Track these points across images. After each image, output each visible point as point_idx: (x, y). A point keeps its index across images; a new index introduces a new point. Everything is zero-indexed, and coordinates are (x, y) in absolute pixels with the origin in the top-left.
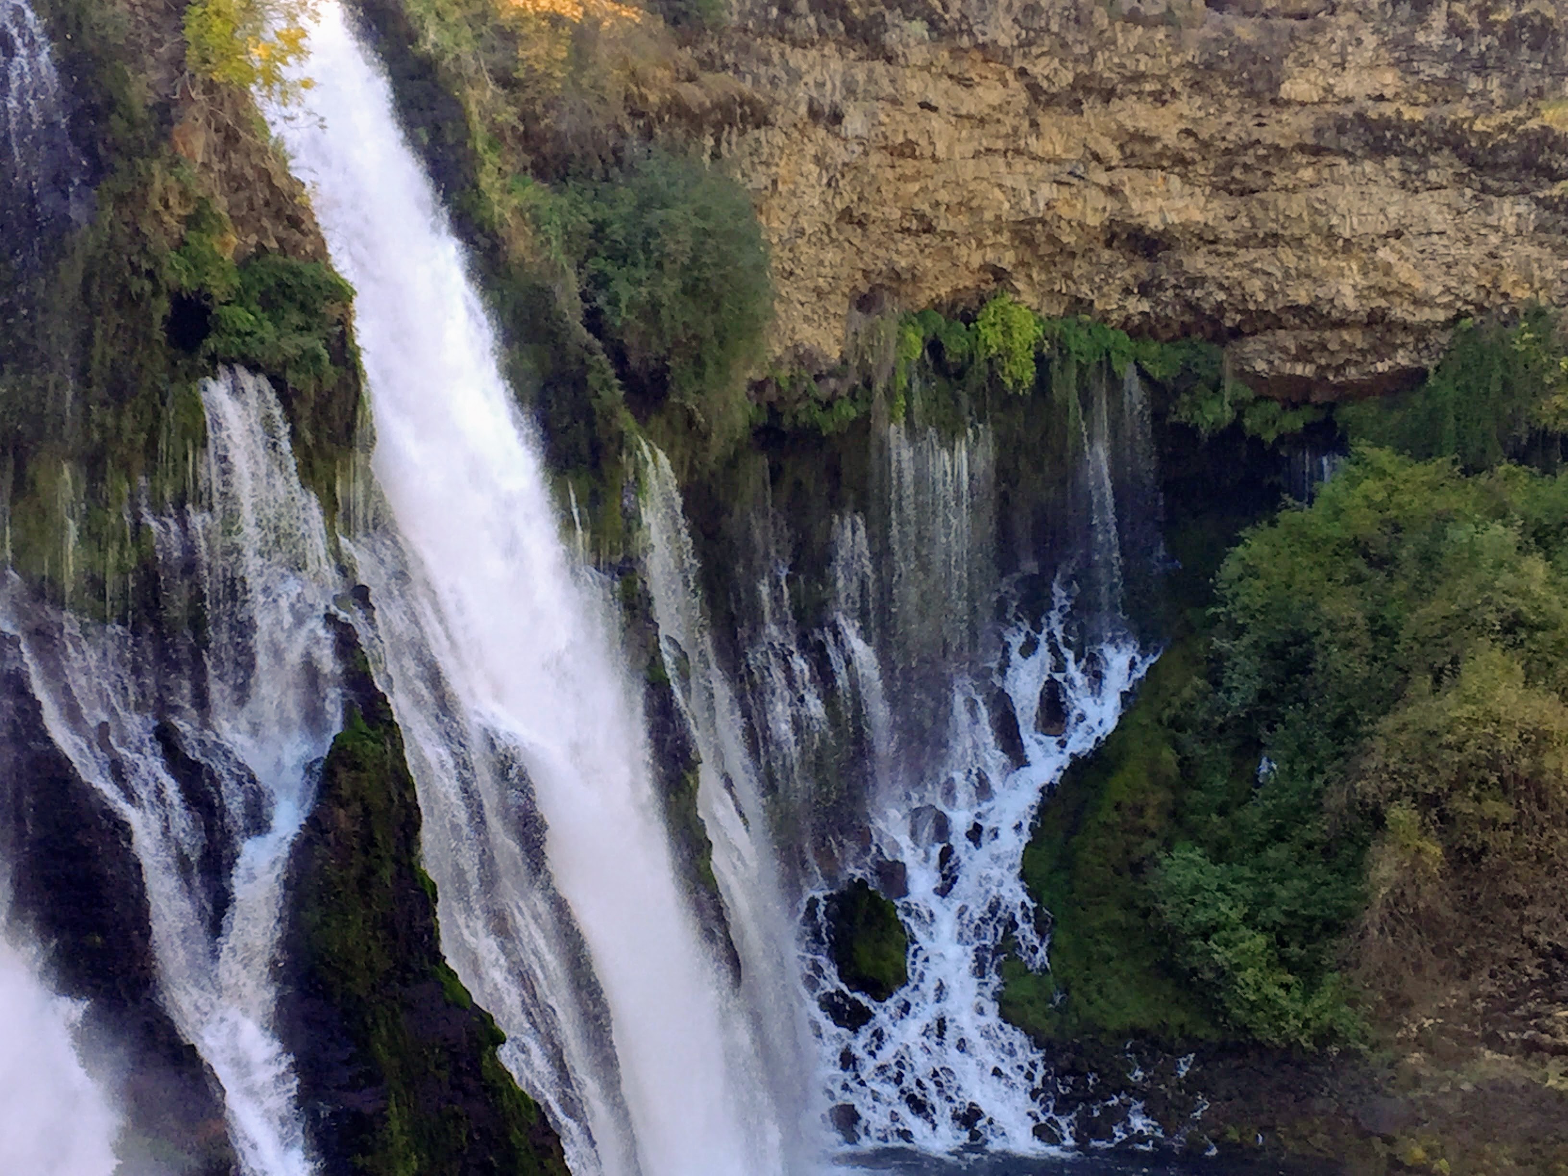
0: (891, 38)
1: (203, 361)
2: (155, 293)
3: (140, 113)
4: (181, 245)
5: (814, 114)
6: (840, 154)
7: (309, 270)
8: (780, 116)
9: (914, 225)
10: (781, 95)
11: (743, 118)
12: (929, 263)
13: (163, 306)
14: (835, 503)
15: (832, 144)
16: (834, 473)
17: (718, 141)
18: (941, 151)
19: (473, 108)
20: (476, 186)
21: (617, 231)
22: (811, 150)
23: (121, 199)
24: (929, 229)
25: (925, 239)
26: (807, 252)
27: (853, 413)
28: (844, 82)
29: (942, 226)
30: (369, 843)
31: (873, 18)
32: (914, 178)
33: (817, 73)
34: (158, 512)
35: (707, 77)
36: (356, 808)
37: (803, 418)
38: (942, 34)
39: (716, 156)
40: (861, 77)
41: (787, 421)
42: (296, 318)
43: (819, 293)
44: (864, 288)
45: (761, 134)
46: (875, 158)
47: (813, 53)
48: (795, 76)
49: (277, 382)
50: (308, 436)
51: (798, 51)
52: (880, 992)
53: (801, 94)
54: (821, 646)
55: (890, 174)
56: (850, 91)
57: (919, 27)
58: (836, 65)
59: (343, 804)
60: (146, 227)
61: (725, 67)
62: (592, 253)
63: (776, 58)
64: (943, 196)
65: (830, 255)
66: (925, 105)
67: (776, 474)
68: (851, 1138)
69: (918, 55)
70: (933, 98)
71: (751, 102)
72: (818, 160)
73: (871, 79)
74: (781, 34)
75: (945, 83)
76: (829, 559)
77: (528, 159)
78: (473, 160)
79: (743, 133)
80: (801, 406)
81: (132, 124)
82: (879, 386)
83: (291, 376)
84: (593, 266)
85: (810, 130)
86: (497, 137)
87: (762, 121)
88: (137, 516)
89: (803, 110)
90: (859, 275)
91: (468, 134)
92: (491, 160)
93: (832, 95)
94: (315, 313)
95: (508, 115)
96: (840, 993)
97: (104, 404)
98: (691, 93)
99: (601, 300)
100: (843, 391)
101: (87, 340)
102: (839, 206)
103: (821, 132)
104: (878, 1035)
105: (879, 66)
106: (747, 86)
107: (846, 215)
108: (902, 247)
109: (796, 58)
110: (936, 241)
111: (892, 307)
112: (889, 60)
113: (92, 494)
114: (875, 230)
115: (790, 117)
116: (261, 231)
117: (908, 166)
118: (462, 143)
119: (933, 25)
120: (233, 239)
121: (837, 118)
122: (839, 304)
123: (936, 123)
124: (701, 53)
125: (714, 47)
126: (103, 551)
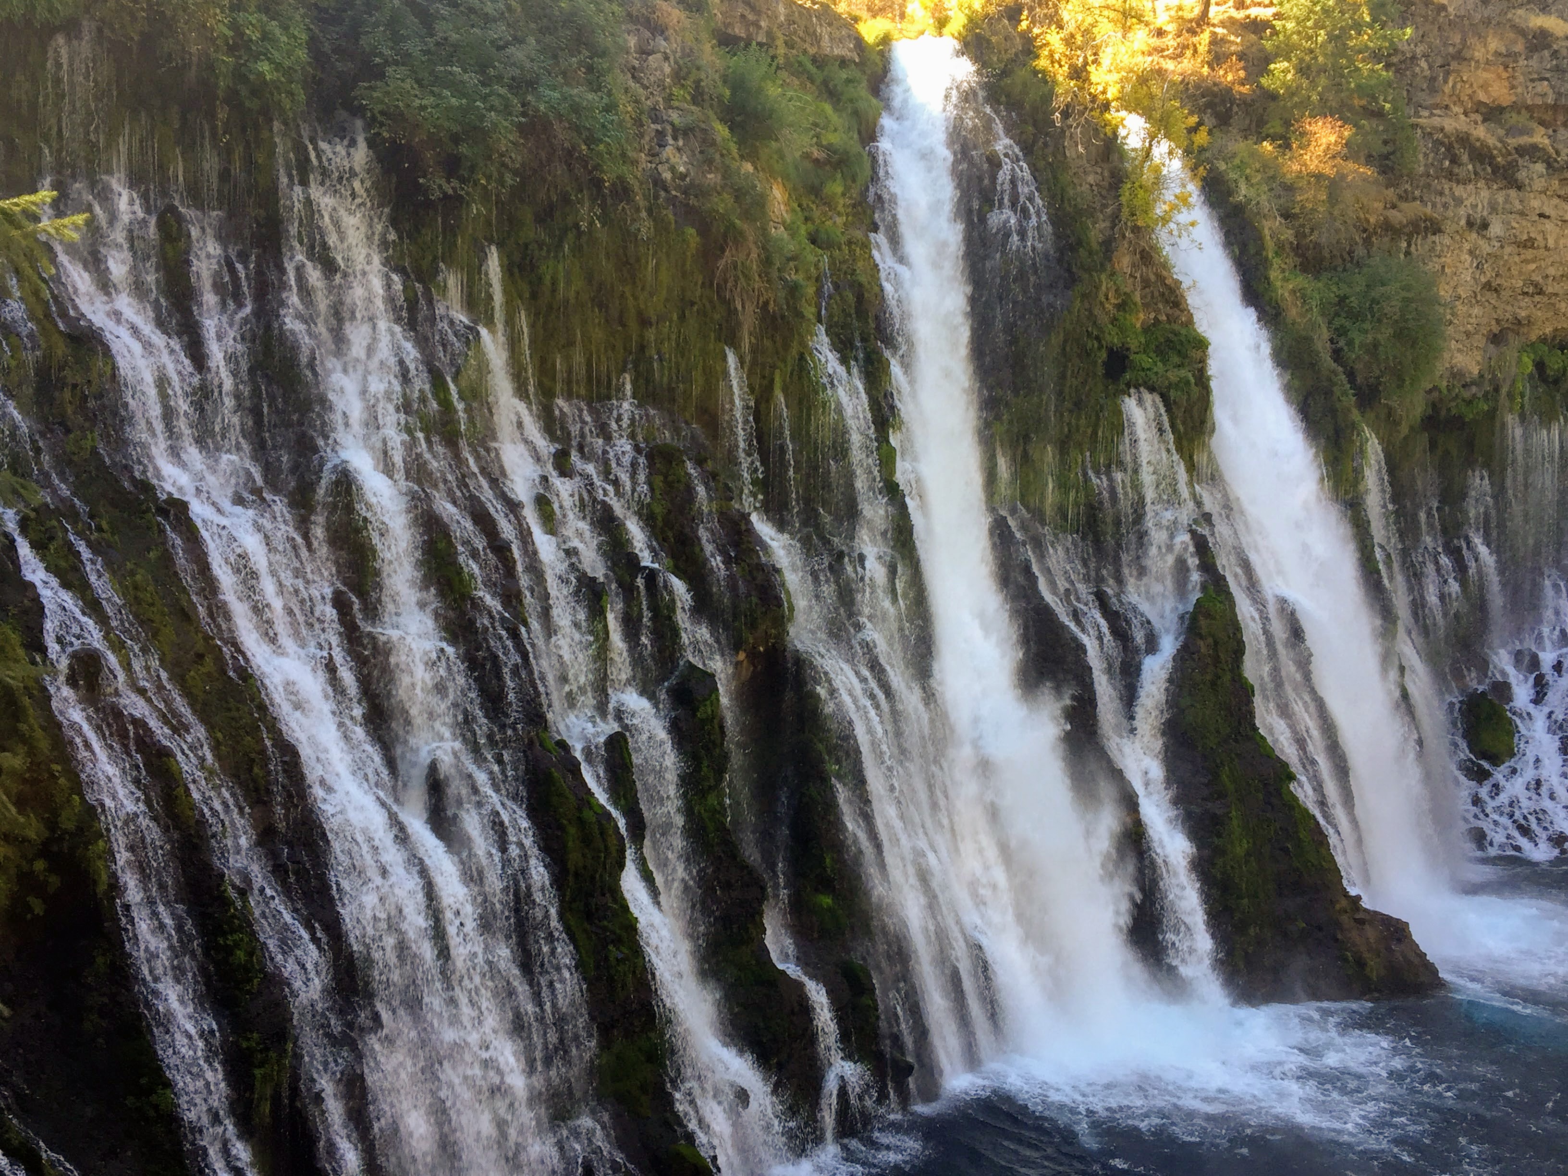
0: (1522, 175)
1: (1122, 386)
2: (1100, 348)
3: (1095, 246)
4: (1115, 319)
5: (1470, 224)
6: (1485, 248)
7: (1183, 331)
8: (1449, 227)
9: (1531, 290)
10: (1450, 213)
11: (1426, 228)
12: (1539, 313)
13: (1104, 355)
14: (1469, 463)
15: (1481, 242)
16: (1470, 445)
17: (1409, 245)
18: (1551, 243)
19: (1267, 232)
20: (1267, 278)
21: (1354, 302)
22: (1467, 246)
23: (1084, 296)
24: (1541, 292)
25: (1537, 298)
26: (1461, 308)
27: (1486, 408)
28: (1489, 203)
29: (1550, 290)
30: (1217, 660)
31: (1510, 163)
32: (1533, 261)
33: (1472, 199)
34: (1098, 473)
35: (1404, 205)
36: (1210, 640)
37: (1454, 412)
38: (1555, 170)
39: (1408, 253)
40: (1501, 200)
41: (1443, 413)
42: (1176, 360)
43: (1468, 334)
44: (1496, 329)
45: (1436, 238)
46: (1508, 249)
47: (1470, 187)
48: (1459, 202)
49: (1164, 397)
50: (1181, 428)
51: (1461, 187)
52: (1496, 760)
53: (1462, 212)
54: (1459, 550)
55: (1517, 259)
56: (1493, 208)
57: (1540, 167)
58: (1485, 194)
59: (1201, 637)
60: (1097, 311)
61: (1415, 199)
62: (1337, 314)
63: (1447, 192)
64: (1551, 271)
65: (1476, 311)
66: (1541, 215)
67: (1433, 445)
68: (1481, 847)
69: (1539, 184)
70: (1547, 211)
71: (1431, 220)
72: (1471, 252)
73: (1507, 201)
74: (1450, 176)
75: (1556, 201)
76: (1464, 496)
77: (1298, 260)
78: (1266, 263)
79: (1425, 238)
80: (1453, 404)
81: (1090, 253)
82: (1504, 391)
83: (1172, 394)
84: (1337, 322)
85: (1467, 233)
86: (1280, 248)
87: (1436, 229)
88: (1085, 474)
89: (1463, 222)
90: (1493, 322)
91: (1262, 247)
92: (1276, 262)
93: (1482, 212)
94: (1186, 356)
95: (1288, 235)
96: (1470, 760)
97: (1071, 411)
98: (1396, 217)
99: (1342, 343)
100: (1480, 395)
101: (1063, 376)
102: (1483, 280)
103: (1474, 235)
104: (1496, 786)
105: (1513, 193)
106: (1428, 210)
107: (1488, 286)
108: (1523, 304)
109: (1459, 191)
110: (1545, 299)
111: (1514, 342)
112: (1519, 188)
113: (1063, 462)
114: (1505, 295)
115: (1455, 227)
116: (1157, 311)
117: (1529, 254)
118: (1258, 253)
119: (1549, 166)
120: (1142, 316)
121: (1485, 226)
122: (1479, 341)
123: (1549, 226)
124: (1400, 191)
125: (1408, 186)
126: (1067, 493)
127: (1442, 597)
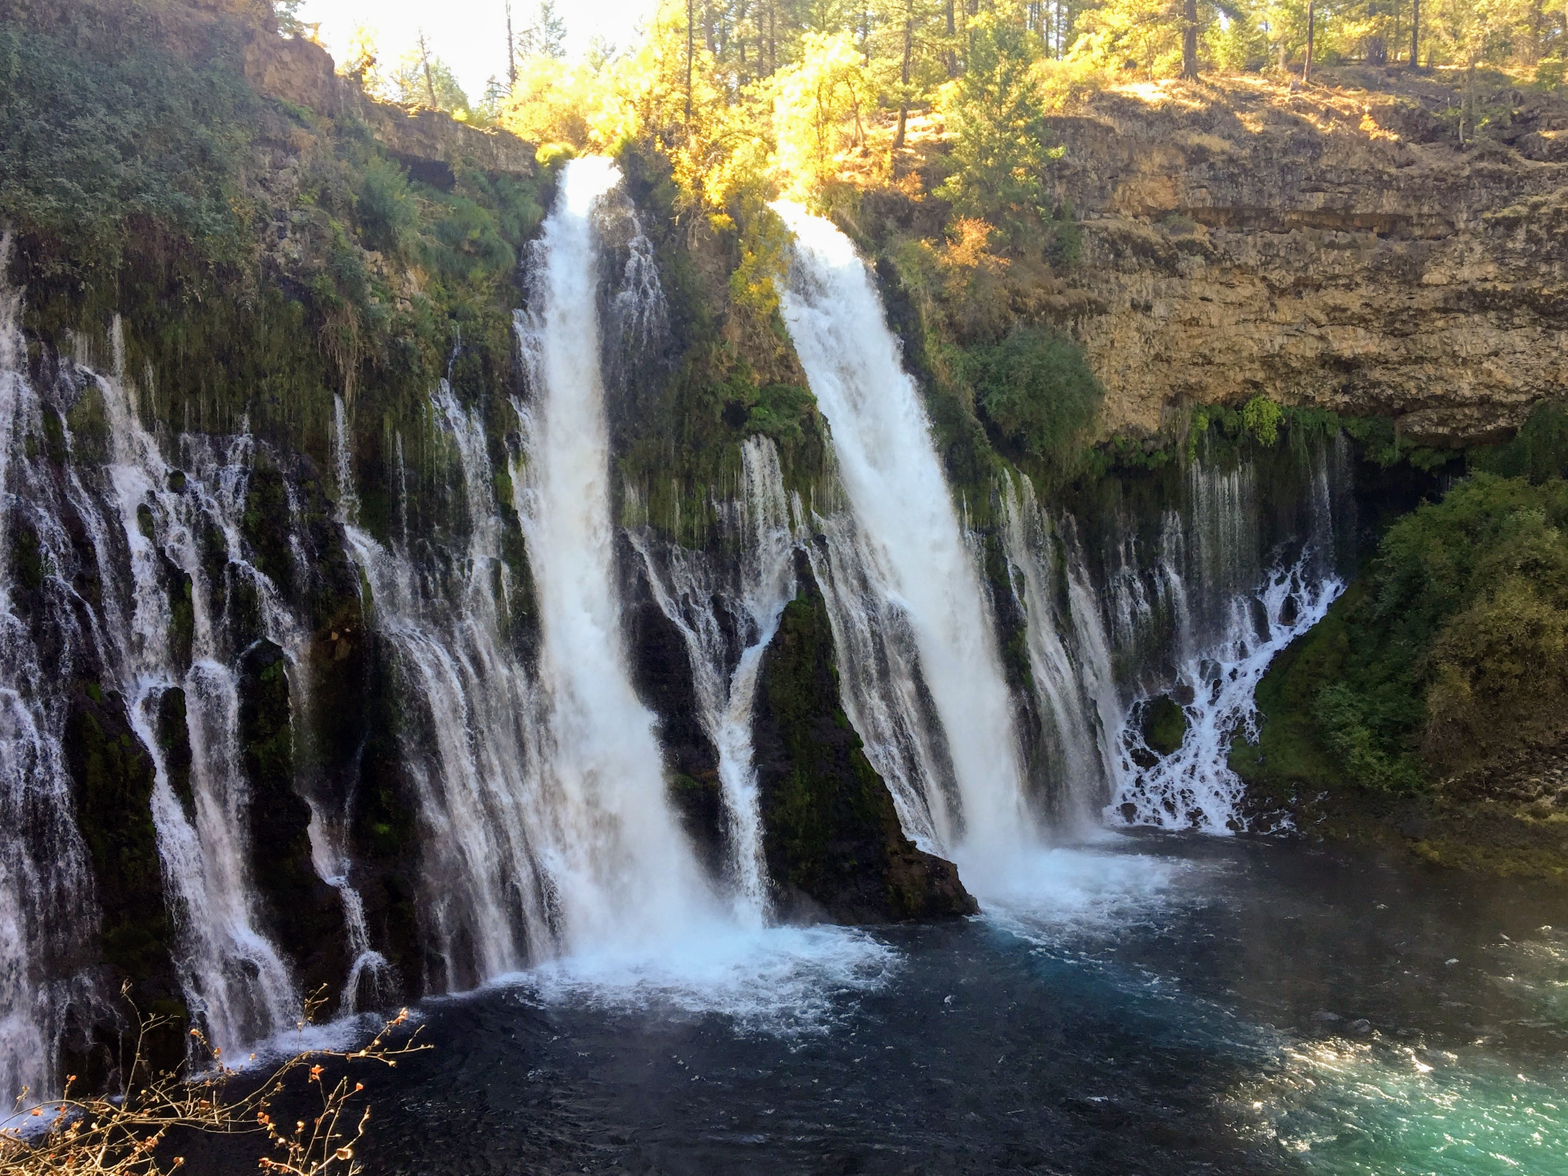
0: (1182, 266)
1: (743, 433)
2: (716, 402)
3: (707, 320)
4: (729, 380)
5: (1135, 306)
6: (1150, 326)
7: (793, 389)
8: (1114, 309)
9: (1200, 360)
10: (1114, 298)
11: (1091, 311)
12: (1210, 380)
13: (720, 409)
14: (1163, 505)
15: (1146, 321)
16: (1160, 488)
17: (1076, 324)
18: (1215, 321)
19: (924, 313)
20: (922, 350)
21: (993, 368)
22: (1134, 325)
23: (695, 360)
24: (1210, 363)
25: (1207, 367)
26: (1133, 377)
27: (1166, 458)
28: (1154, 290)
29: (1217, 360)
30: (801, 650)
31: (1171, 256)
32: (1200, 336)
33: (1138, 285)
34: (720, 502)
35: (1071, 292)
36: (795, 635)
37: (1134, 461)
38: (1212, 263)
39: (1074, 331)
40: (1163, 287)
41: (1125, 462)
42: (787, 411)
43: (1143, 398)
44: (1172, 394)
45: (1103, 318)
46: (1173, 327)
47: (1136, 276)
48: (1123, 288)
49: (777, 442)
50: (792, 466)
51: (1127, 276)
52: (1165, 750)
53: (1127, 296)
54: (1151, 576)
55: (1183, 335)
56: (1157, 293)
57: (1199, 259)
58: (1150, 281)
59: (788, 633)
60: (710, 372)
61: (1083, 286)
62: (982, 380)
63: (1113, 280)
64: (1217, 345)
65: (1148, 378)
66: (1203, 299)
67: (1126, 491)
68: (1130, 819)
69: (1198, 273)
70: (1208, 294)
71: (1095, 302)
72: (1138, 330)
73: (1169, 287)
74: (1117, 267)
75: (1217, 286)
76: (1160, 532)
77: (954, 336)
78: (922, 338)
79: (1091, 317)
80: (1133, 455)
81: (703, 325)
82: (1180, 444)
83: (782, 439)
84: (980, 386)
85: (1133, 314)
86: (935, 326)
87: (1102, 310)
88: (709, 503)
89: (1128, 305)
90: (1167, 388)
91: (919, 325)
92: (930, 337)
93: (1146, 295)
94: (796, 409)
95: (940, 315)
96: (1144, 750)
97: (690, 452)
98: (1059, 301)
99: (985, 402)
100: (1161, 446)
101: (681, 424)
102: (1152, 352)
103: (1140, 315)
104: (1159, 771)
105: (1176, 281)
106: (1094, 295)
107: (1158, 357)
108: (1193, 372)
109: (1124, 279)
110: (1214, 368)
111: (1188, 403)
112: (1181, 277)
113: (688, 493)
114: (1176, 365)
115: (1121, 309)
116: (771, 372)
117: (1195, 331)
118: (916, 330)
119: (1207, 258)
120: (757, 376)
121: (1148, 308)
122: (1155, 402)
123: (1211, 307)
124: (1069, 280)
125: (1077, 277)
126: (693, 517)
127: (1133, 614)
